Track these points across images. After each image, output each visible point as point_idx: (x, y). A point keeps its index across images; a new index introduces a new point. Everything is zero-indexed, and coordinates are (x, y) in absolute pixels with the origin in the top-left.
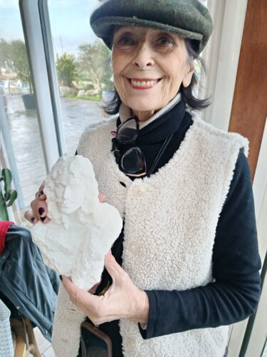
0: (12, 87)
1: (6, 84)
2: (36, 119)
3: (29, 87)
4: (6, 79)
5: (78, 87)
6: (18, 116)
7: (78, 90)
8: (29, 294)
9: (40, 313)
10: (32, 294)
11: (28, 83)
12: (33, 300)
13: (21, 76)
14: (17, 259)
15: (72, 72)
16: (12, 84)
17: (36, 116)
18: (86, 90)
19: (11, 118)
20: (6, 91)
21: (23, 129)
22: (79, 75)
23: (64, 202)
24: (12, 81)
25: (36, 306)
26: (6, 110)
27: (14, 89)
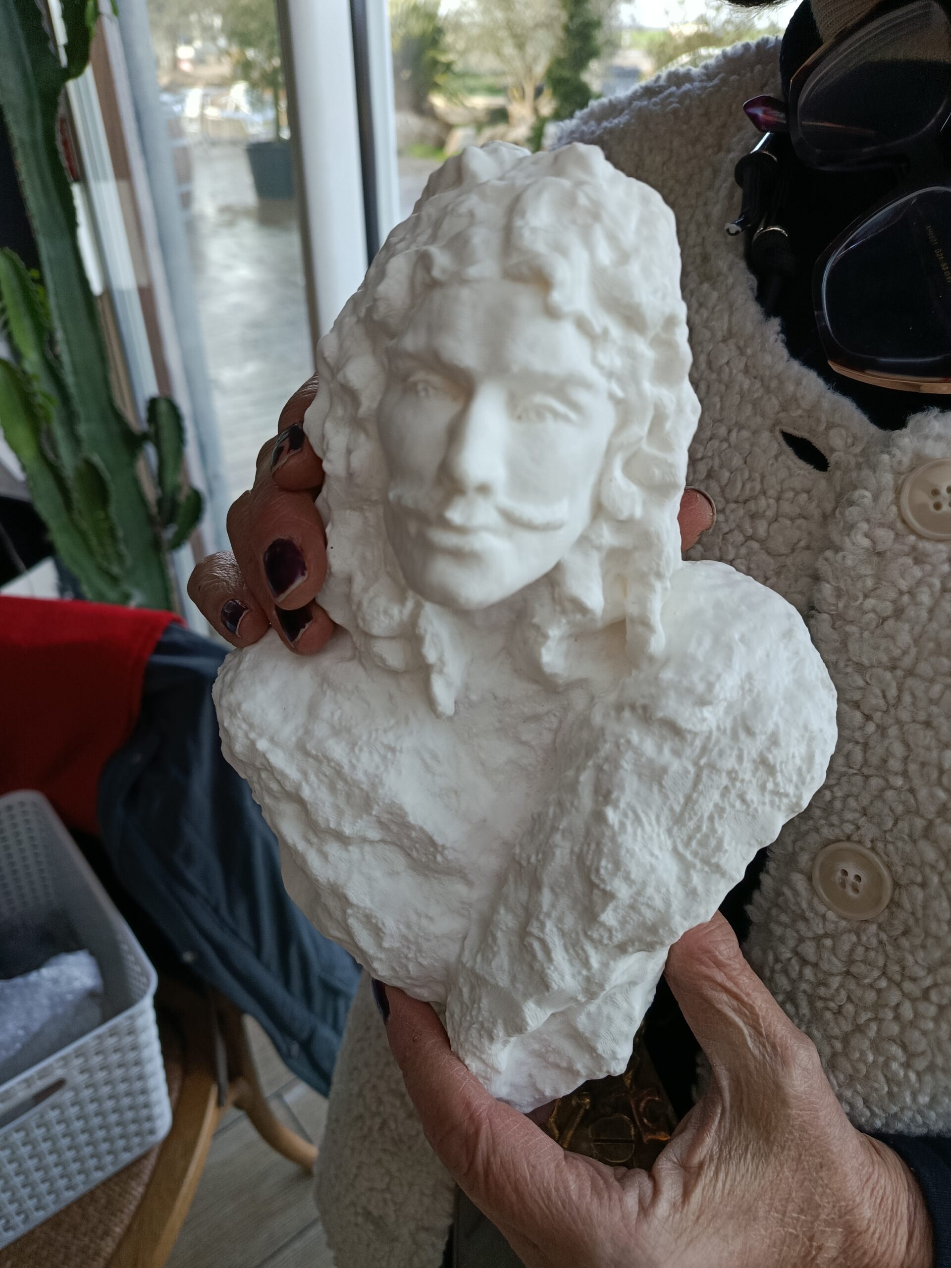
0: (212, 112)
1: (193, 99)
2: (295, 239)
3: (270, 114)
4: (192, 85)
5: (453, 119)
6: (231, 224)
7: (449, 127)
8: (231, 909)
9: (271, 983)
10: (242, 911)
11: (268, 95)
12: (245, 933)
13: (245, 69)
14: (186, 771)
15: (431, 53)
16: (213, 104)
17: (294, 225)
18: (479, 126)
19: (205, 228)
20: (193, 129)
21: (244, 272)
22: (458, 67)
23: (455, 515)
24: (214, 92)
25: (258, 953)
26: (186, 200)
27: (217, 123)
